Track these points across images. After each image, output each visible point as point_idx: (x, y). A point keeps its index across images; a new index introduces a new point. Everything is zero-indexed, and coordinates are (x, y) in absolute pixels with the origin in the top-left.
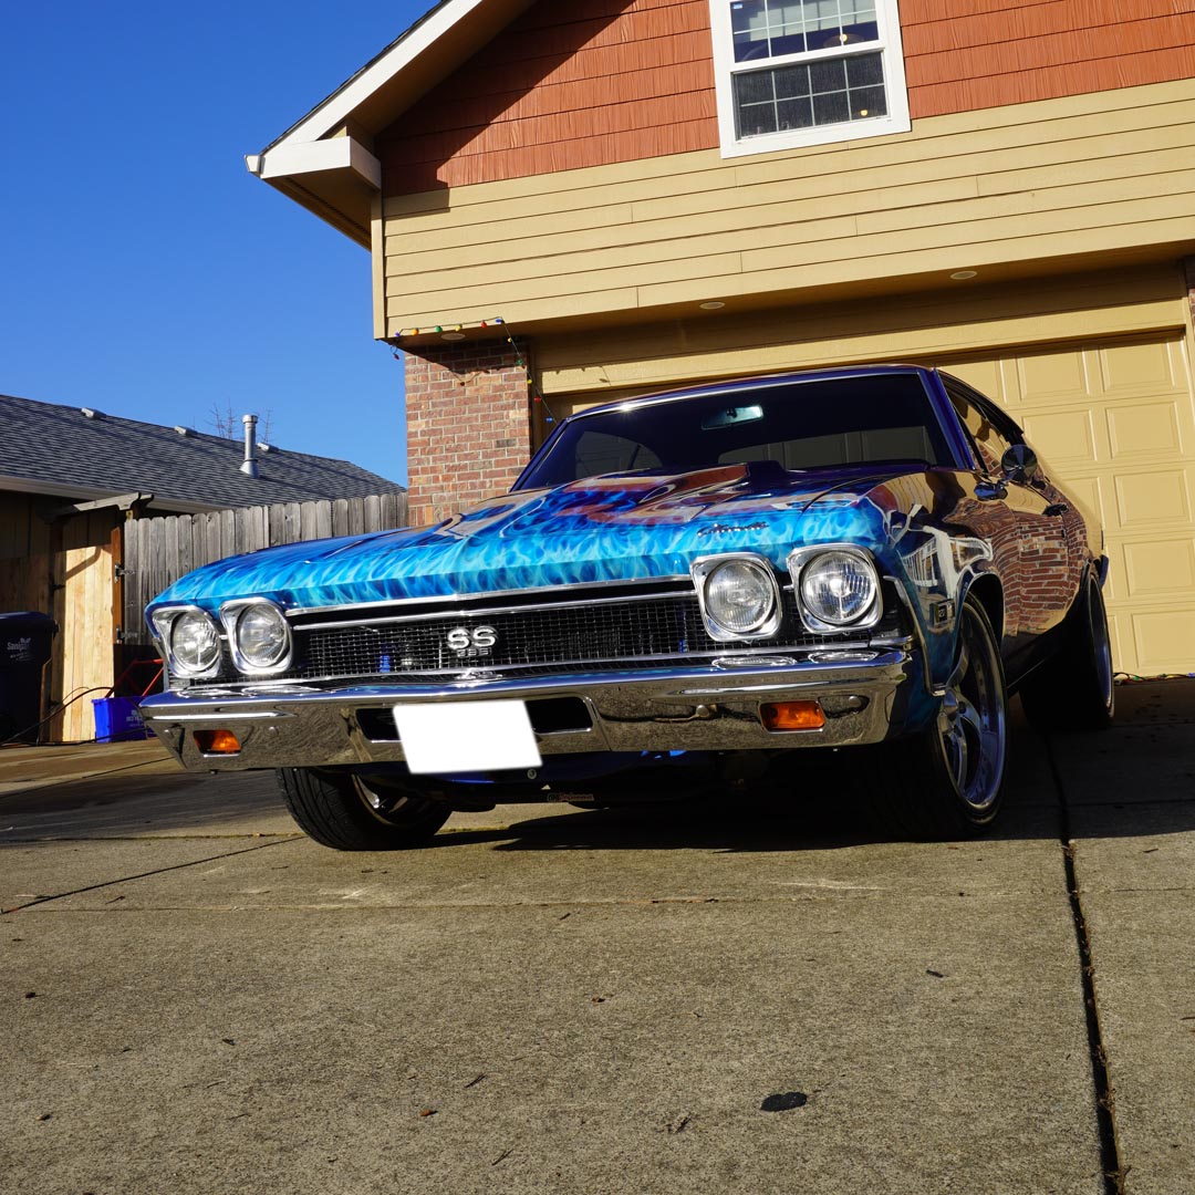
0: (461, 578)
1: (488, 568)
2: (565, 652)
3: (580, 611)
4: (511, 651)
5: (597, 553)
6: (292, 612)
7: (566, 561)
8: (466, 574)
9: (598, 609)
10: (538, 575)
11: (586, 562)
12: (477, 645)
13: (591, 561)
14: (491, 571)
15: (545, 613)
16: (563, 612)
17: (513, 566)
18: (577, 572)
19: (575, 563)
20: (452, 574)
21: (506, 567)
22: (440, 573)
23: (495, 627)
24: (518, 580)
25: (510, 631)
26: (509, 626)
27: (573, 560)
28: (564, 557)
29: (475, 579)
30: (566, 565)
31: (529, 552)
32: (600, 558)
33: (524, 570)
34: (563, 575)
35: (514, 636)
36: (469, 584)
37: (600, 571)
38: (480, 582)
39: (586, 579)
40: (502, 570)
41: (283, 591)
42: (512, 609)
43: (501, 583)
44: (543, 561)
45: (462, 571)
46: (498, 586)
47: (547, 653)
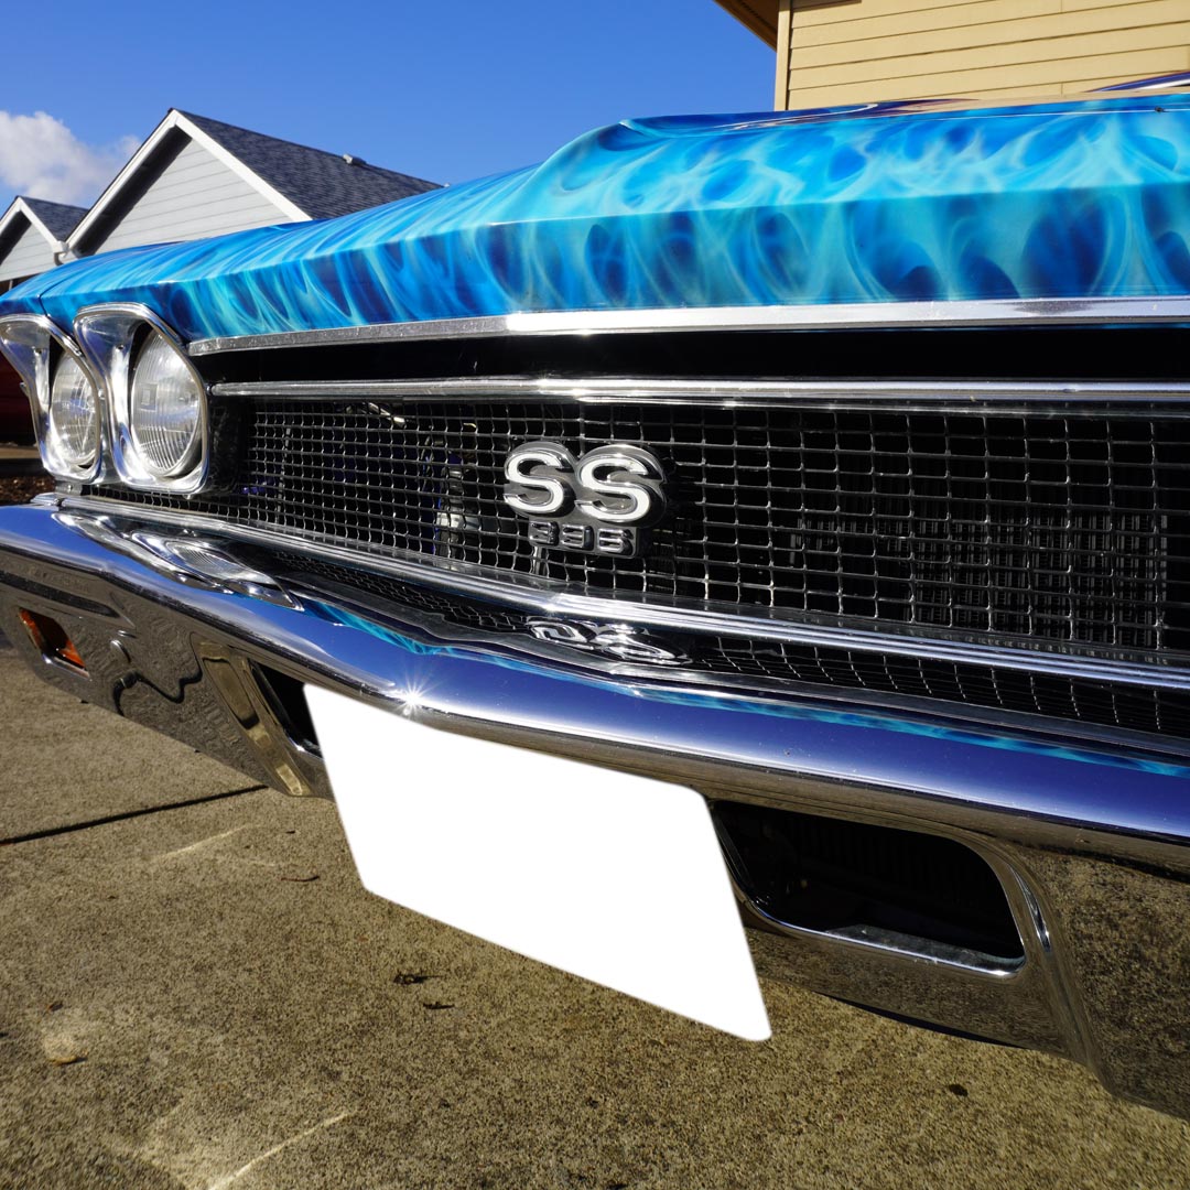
0: (529, 249)
1: (626, 211)
2: (927, 592)
3: (1003, 430)
4: (714, 552)
5: (1115, 162)
6: (201, 347)
7: (963, 188)
8: (544, 230)
9: (1087, 426)
10: (828, 248)
11: (1060, 197)
12: (589, 509)
13: (1080, 194)
14: (635, 220)
15: (856, 423)
16: (928, 426)
17: (723, 205)
18: (1010, 253)
19: (1006, 197)
20: (497, 232)
21: (698, 208)
22: (463, 226)
23: (659, 453)
24: (743, 268)
25: (714, 475)
26: (712, 456)
27: (995, 186)
28: (952, 178)
29: (578, 254)
30: (960, 209)
31: (806, 161)
32: (1131, 179)
33: (769, 223)
34: (937, 255)
35: (726, 496)
36: (557, 271)
37: (1127, 242)
38: (595, 266)
39: (1047, 283)
40: (682, 221)
41: (168, 287)
42: (732, 391)
43: (676, 276)
44: (854, 189)
45: (532, 219)
46: (666, 291)
47: (850, 586)
